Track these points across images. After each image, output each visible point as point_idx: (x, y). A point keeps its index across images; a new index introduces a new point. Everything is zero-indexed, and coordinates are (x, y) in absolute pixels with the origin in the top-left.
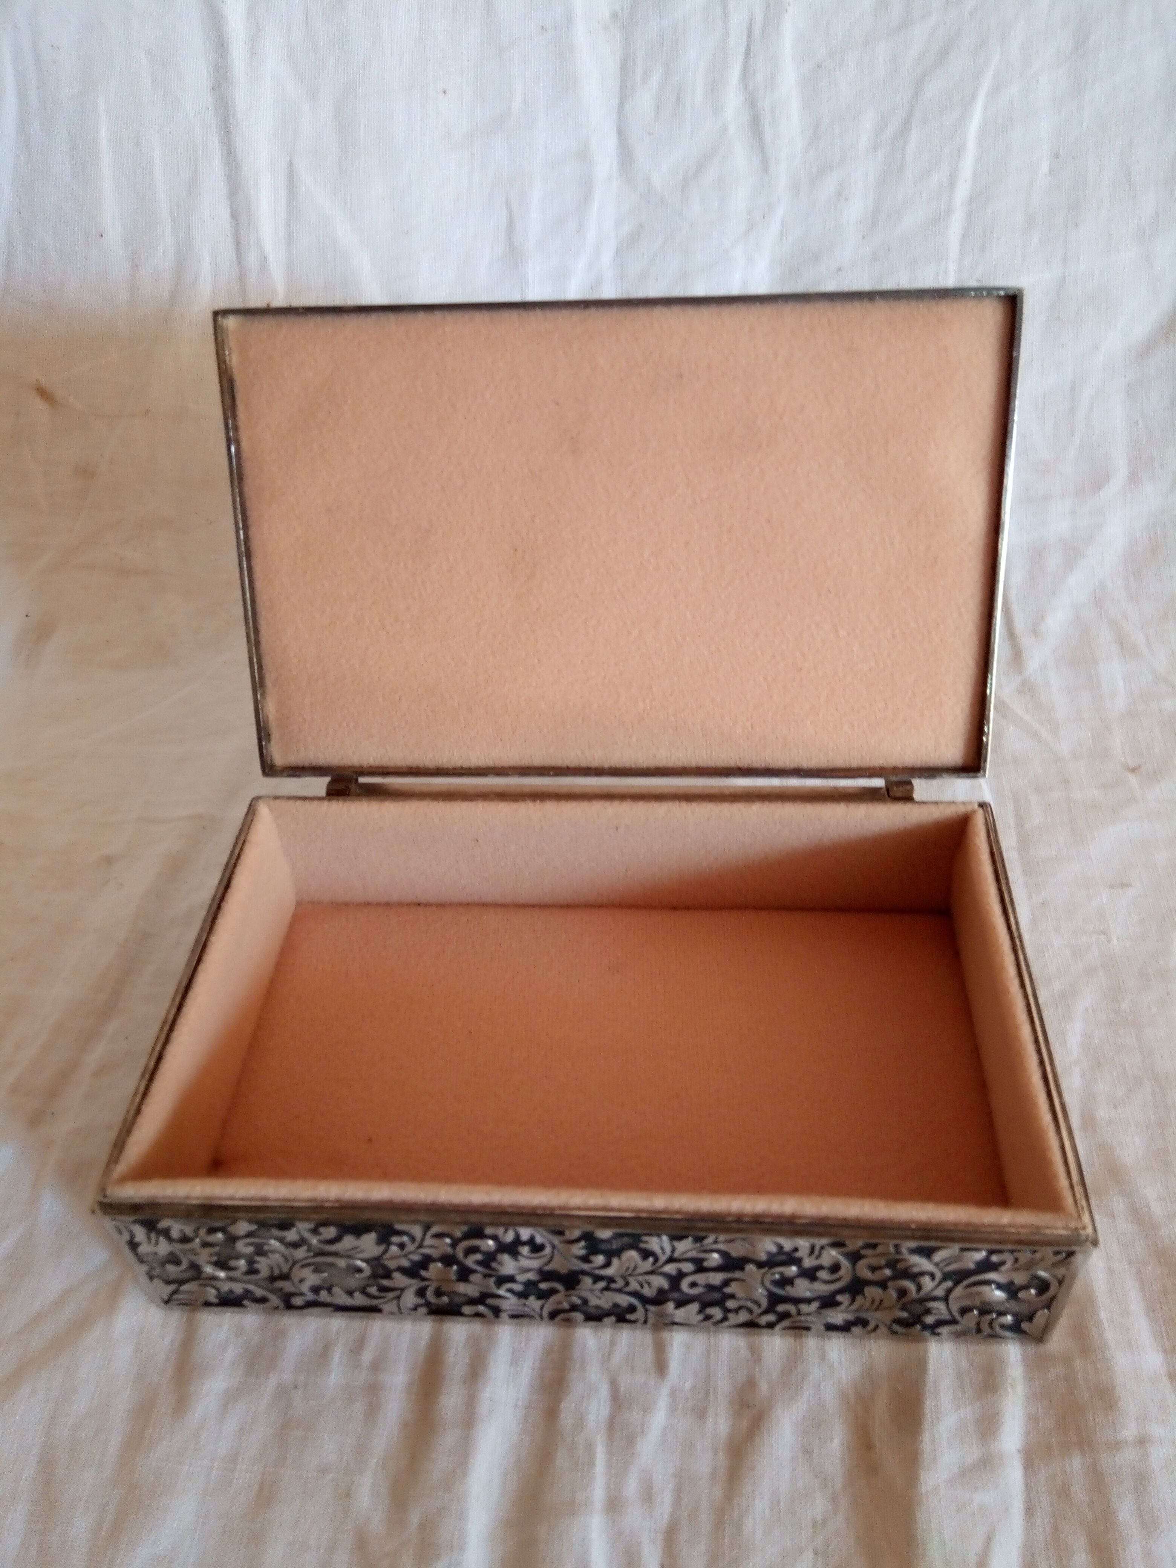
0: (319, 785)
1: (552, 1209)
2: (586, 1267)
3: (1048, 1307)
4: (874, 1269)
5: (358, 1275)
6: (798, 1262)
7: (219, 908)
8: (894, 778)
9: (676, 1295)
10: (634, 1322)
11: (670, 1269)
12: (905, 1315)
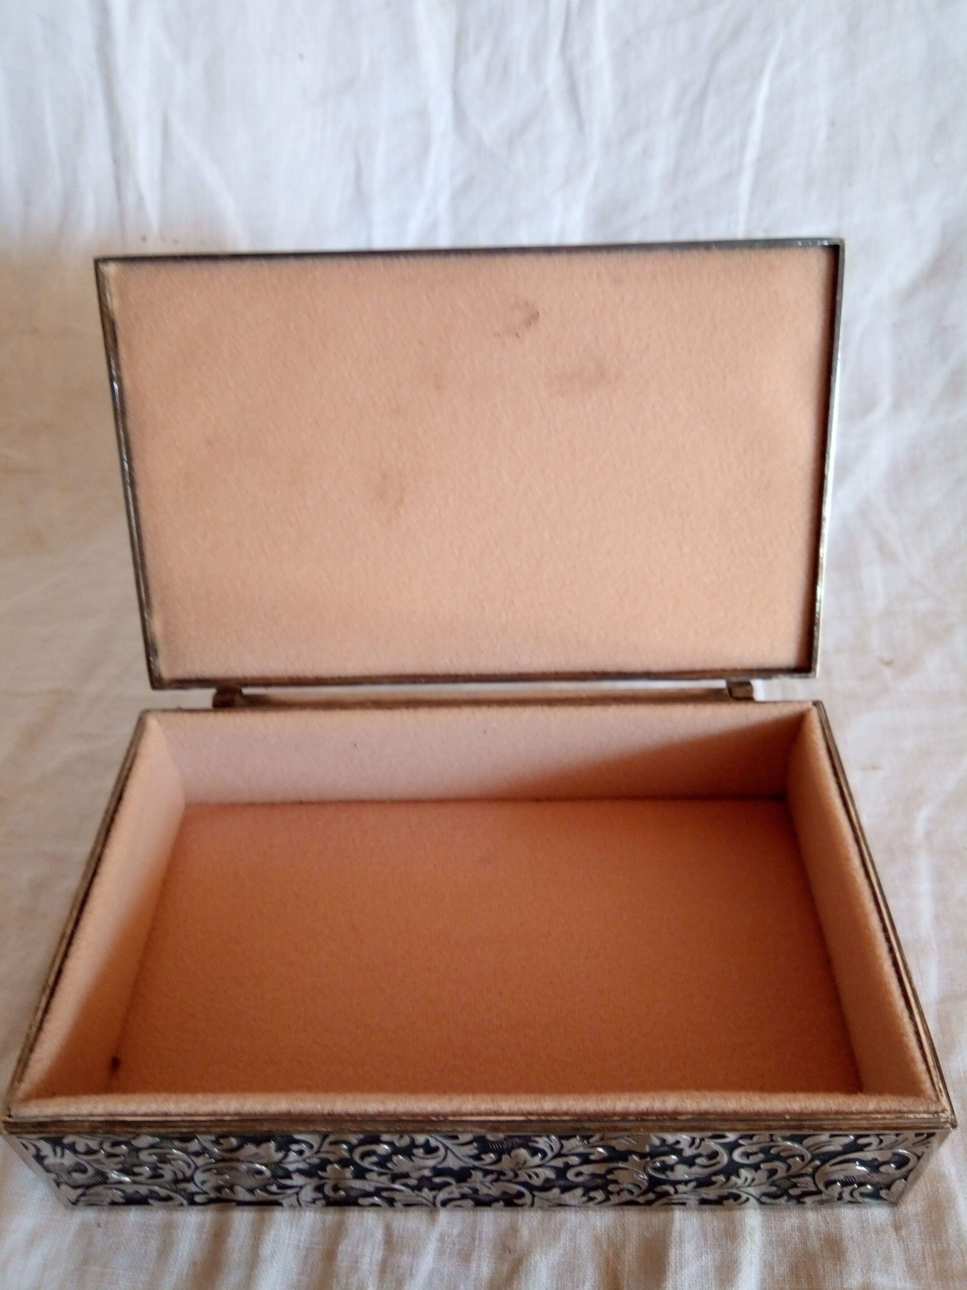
0: (205, 696)
1: (446, 1115)
2: (477, 1163)
3: (906, 1178)
4: (747, 1155)
5: (257, 1177)
6: (679, 1152)
7: (112, 820)
8: (734, 679)
9: (562, 1182)
10: (522, 1205)
11: (559, 1163)
12: (774, 1189)
